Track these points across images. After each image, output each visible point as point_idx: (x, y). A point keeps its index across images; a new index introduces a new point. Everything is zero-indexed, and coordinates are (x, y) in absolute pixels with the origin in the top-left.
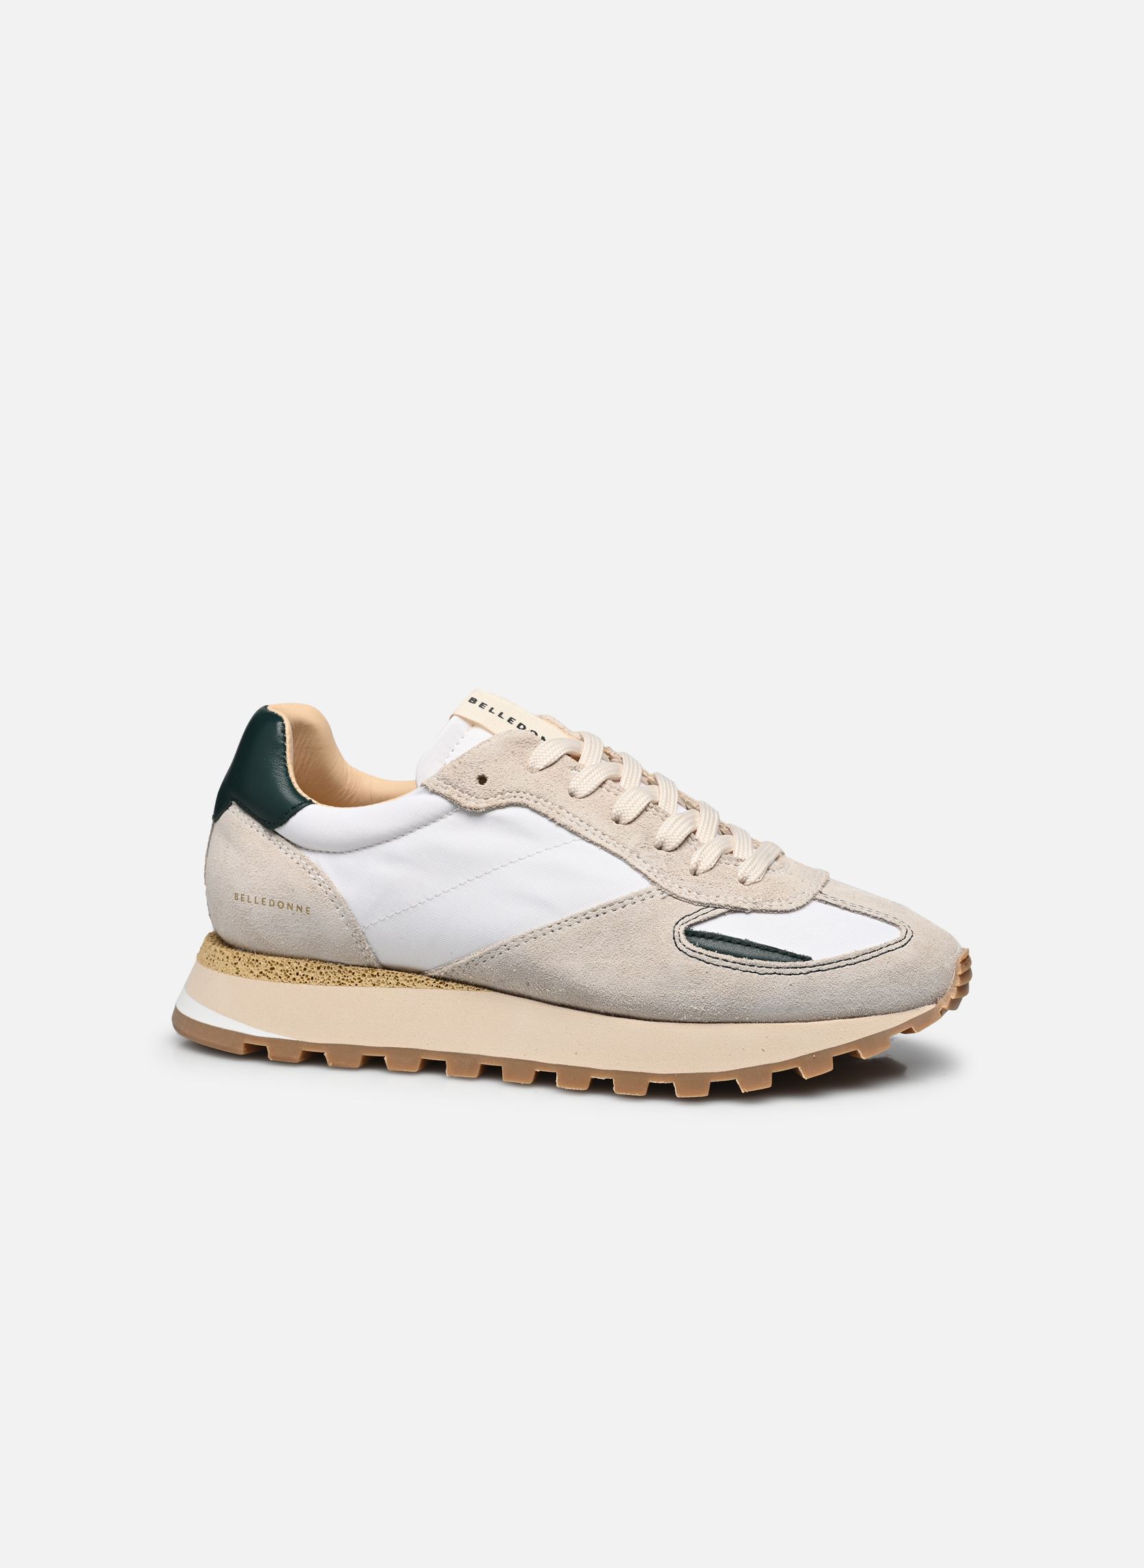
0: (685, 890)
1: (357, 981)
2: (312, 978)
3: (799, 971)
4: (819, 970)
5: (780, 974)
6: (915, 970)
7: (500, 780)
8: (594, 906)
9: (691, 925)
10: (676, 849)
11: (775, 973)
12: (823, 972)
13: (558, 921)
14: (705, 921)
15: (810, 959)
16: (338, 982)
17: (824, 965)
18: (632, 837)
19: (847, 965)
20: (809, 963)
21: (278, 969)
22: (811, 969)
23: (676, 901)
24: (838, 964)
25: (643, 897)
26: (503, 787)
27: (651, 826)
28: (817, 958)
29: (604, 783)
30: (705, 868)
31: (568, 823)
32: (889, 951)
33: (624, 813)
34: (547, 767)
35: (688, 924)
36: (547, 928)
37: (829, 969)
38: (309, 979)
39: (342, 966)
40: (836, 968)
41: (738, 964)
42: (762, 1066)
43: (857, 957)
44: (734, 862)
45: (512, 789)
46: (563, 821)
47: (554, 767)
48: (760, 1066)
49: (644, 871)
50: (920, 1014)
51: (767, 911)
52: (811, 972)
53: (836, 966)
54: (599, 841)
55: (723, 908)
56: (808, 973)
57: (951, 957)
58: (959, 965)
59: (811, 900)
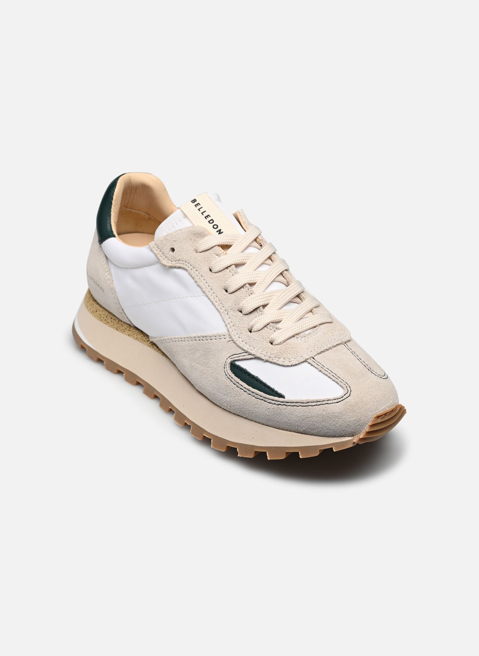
0: (241, 340)
1: (123, 331)
2: (108, 322)
3: (274, 402)
4: (285, 405)
5: (265, 401)
6: (339, 418)
7: (179, 253)
8: (199, 335)
9: (235, 361)
10: (248, 314)
11: (263, 400)
12: (286, 407)
13: (184, 337)
14: (242, 360)
15: (283, 397)
16: (117, 328)
17: (288, 403)
18: (230, 300)
19: (301, 406)
20: (281, 399)
21: (98, 312)
22: (280, 403)
23: (234, 344)
24: (296, 404)
25: (221, 337)
26: (180, 257)
27: (241, 298)
28: (288, 398)
29: (230, 266)
30: (256, 330)
31: (202, 286)
32: (327, 404)
33: (231, 286)
34: (204, 251)
35: (234, 359)
36: (180, 339)
37: (290, 406)
38: (107, 322)
39: (120, 321)
40: (294, 406)
41: (246, 390)
42: (251, 445)
43: (307, 403)
44: (275, 329)
45: (183, 260)
46: (201, 284)
47: (208, 252)
48: (250, 445)
49: (227, 322)
50: (341, 441)
51: (274, 363)
52: (280, 405)
53: (294, 405)
54: (212, 300)
55: (253, 355)
56: (279, 405)
57: (369, 413)
58: (373, 419)
59: (304, 362)
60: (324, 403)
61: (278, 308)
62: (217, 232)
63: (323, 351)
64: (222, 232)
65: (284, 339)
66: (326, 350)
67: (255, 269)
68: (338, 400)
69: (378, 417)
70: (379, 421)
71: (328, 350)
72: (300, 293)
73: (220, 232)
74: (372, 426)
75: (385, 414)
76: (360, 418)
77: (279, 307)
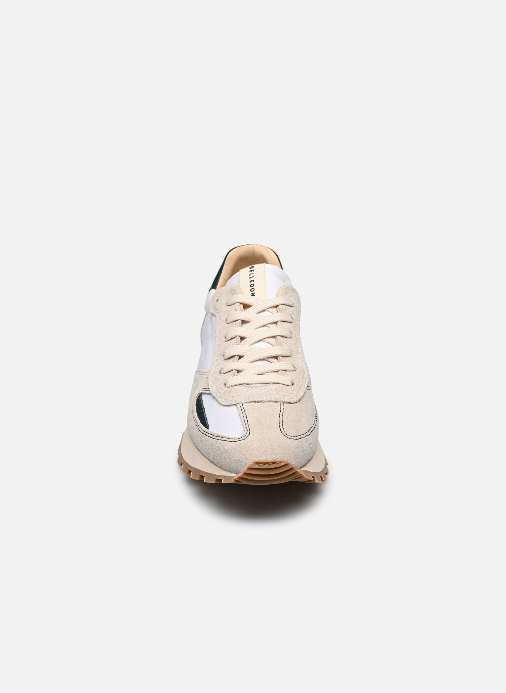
0: (212, 378)
3: (201, 430)
4: (205, 434)
5: (198, 428)
7: (219, 303)
8: (201, 370)
9: (201, 393)
10: (226, 360)
12: (205, 436)
14: (205, 394)
15: (208, 428)
19: (212, 438)
20: (205, 429)
23: (207, 381)
24: (210, 436)
25: (206, 374)
27: (229, 346)
28: (210, 430)
29: (237, 320)
30: (222, 372)
31: (217, 332)
32: (227, 441)
33: (228, 335)
34: (230, 305)
41: (195, 417)
42: (188, 464)
43: (216, 436)
44: (234, 375)
45: (218, 309)
46: (217, 330)
49: (214, 363)
50: (229, 475)
51: (217, 400)
54: (216, 344)
55: (211, 392)
57: (251, 458)
58: (252, 463)
59: (234, 405)
60: (225, 439)
61: (249, 361)
62: (251, 294)
63: (254, 402)
64: (255, 295)
65: (233, 384)
66: (257, 401)
67: (256, 328)
68: (235, 440)
69: (257, 463)
70: (257, 467)
71: (259, 402)
72: (279, 355)
73: (253, 295)
74: (250, 469)
75: (265, 463)
76: (242, 459)
77: (251, 360)
